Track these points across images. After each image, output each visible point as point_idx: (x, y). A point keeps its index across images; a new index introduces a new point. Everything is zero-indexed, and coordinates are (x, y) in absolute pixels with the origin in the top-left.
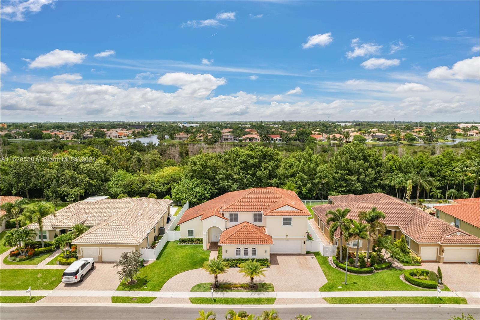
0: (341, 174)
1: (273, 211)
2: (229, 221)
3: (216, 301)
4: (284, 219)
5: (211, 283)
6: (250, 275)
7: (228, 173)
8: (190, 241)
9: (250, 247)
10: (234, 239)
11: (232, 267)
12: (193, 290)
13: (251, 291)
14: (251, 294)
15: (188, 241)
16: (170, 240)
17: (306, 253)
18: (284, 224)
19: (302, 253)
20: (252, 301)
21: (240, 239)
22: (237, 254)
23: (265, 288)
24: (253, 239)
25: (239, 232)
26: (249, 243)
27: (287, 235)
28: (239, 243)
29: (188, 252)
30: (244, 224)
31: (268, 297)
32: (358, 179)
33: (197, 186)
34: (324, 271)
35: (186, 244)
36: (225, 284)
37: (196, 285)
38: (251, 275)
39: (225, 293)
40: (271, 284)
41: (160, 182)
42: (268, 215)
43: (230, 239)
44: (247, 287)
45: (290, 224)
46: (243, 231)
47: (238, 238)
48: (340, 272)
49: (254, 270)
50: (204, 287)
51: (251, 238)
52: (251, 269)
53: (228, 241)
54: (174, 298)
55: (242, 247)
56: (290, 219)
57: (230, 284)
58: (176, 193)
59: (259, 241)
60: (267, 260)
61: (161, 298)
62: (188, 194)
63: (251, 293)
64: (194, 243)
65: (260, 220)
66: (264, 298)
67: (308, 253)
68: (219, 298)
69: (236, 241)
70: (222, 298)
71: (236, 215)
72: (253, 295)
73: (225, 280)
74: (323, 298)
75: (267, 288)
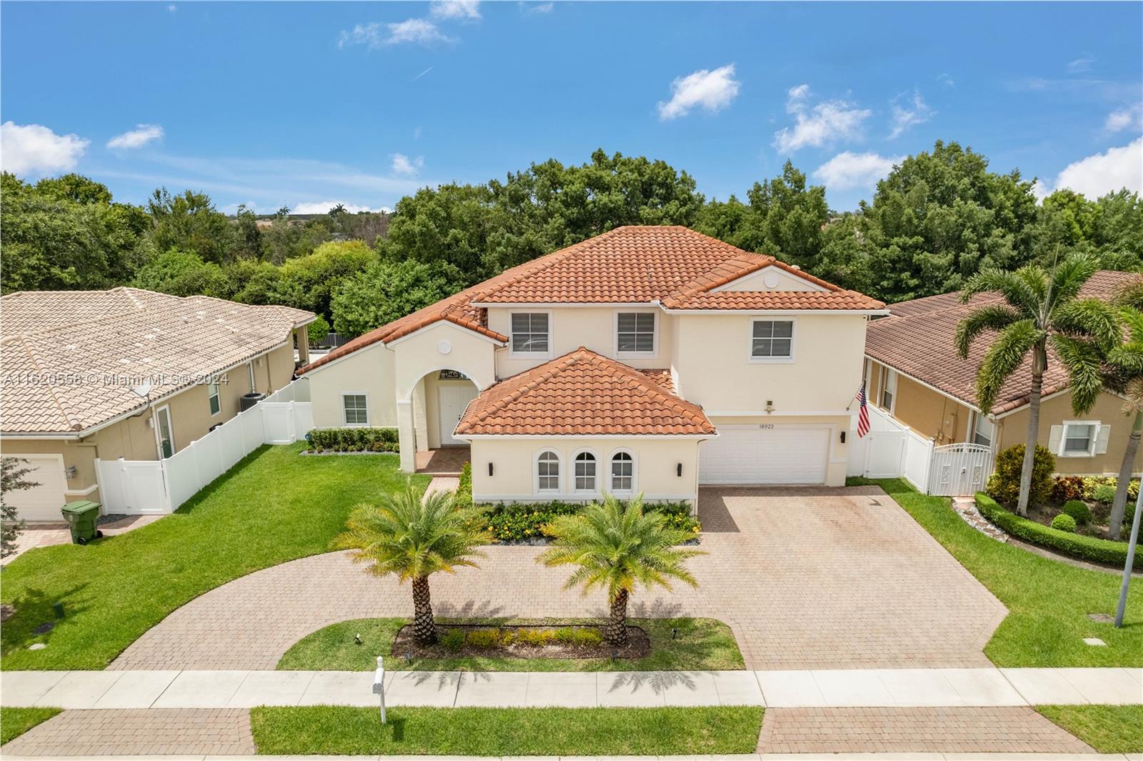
0: (899, 246)
1: (707, 290)
2: (510, 344)
3: (407, 734)
4: (761, 328)
5: (396, 621)
6: (609, 579)
7: (522, 240)
8: (354, 443)
9: (604, 448)
10: (529, 413)
11: (518, 542)
12: (293, 659)
13: (615, 663)
14: (616, 686)
15: (345, 440)
16: (275, 442)
17: (847, 485)
18: (760, 350)
19: (830, 484)
20: (627, 734)
21: (559, 413)
22: (543, 485)
23: (691, 649)
24: (618, 413)
25: (550, 385)
26: (599, 429)
27: (770, 403)
28: (549, 429)
29: (332, 481)
30: (576, 356)
31: (716, 703)
32: (956, 263)
33: (417, 282)
34: (962, 559)
35: (333, 453)
36: (472, 625)
37: (318, 632)
38: (617, 579)
39: (469, 675)
40: (718, 624)
41: (296, 278)
42: (686, 305)
43: (509, 414)
44: (587, 642)
45: (783, 349)
46: (569, 379)
47: (549, 406)
48: (1041, 561)
49: (634, 551)
50: (359, 643)
51: (608, 406)
52: (616, 544)
53: (498, 420)
54: (166, 713)
55: (566, 450)
56: (786, 328)
57: (500, 625)
58: (346, 307)
59: (649, 420)
60: (683, 509)
61: (85, 715)
62: (384, 308)
63: (614, 676)
64: (371, 450)
65: (647, 344)
66: (691, 711)
67: (855, 483)
68: (425, 710)
69: (538, 420)
70: (440, 714)
71: (541, 322)
72: (627, 688)
73: (476, 607)
74: (1039, 710)
75: (701, 645)
